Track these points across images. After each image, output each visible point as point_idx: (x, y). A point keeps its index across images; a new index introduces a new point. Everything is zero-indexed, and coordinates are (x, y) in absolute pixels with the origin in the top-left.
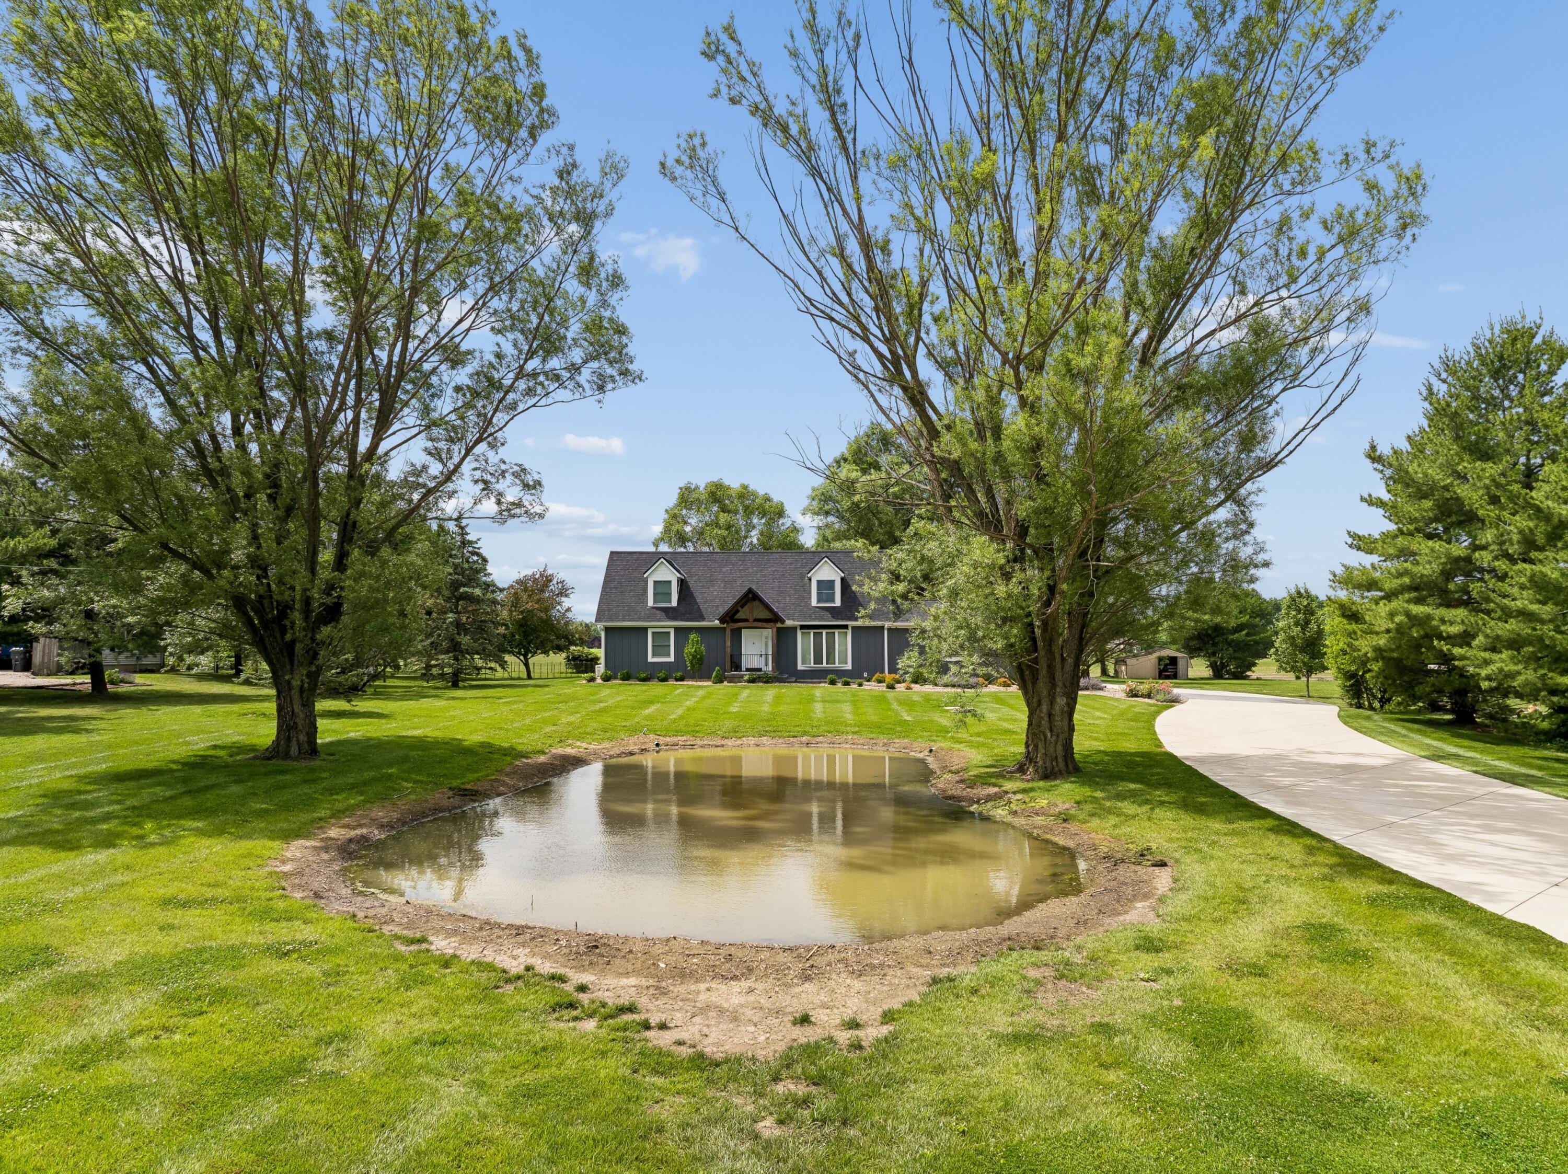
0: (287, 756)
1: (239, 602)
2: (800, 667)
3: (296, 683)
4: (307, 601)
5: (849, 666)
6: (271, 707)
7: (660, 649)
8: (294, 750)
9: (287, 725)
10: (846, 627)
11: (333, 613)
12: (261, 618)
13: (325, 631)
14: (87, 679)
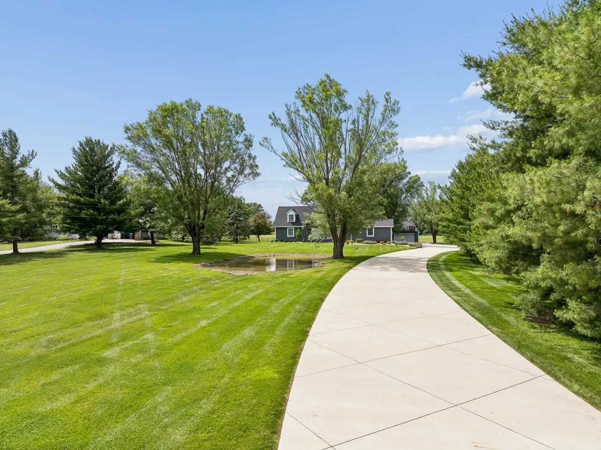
0: (195, 254)
1: (186, 225)
3: (196, 240)
4: (198, 225)
6: (192, 247)
7: (291, 233)
8: (196, 253)
9: (195, 248)
11: (203, 227)
12: (190, 228)
13: (201, 231)
14: (150, 241)
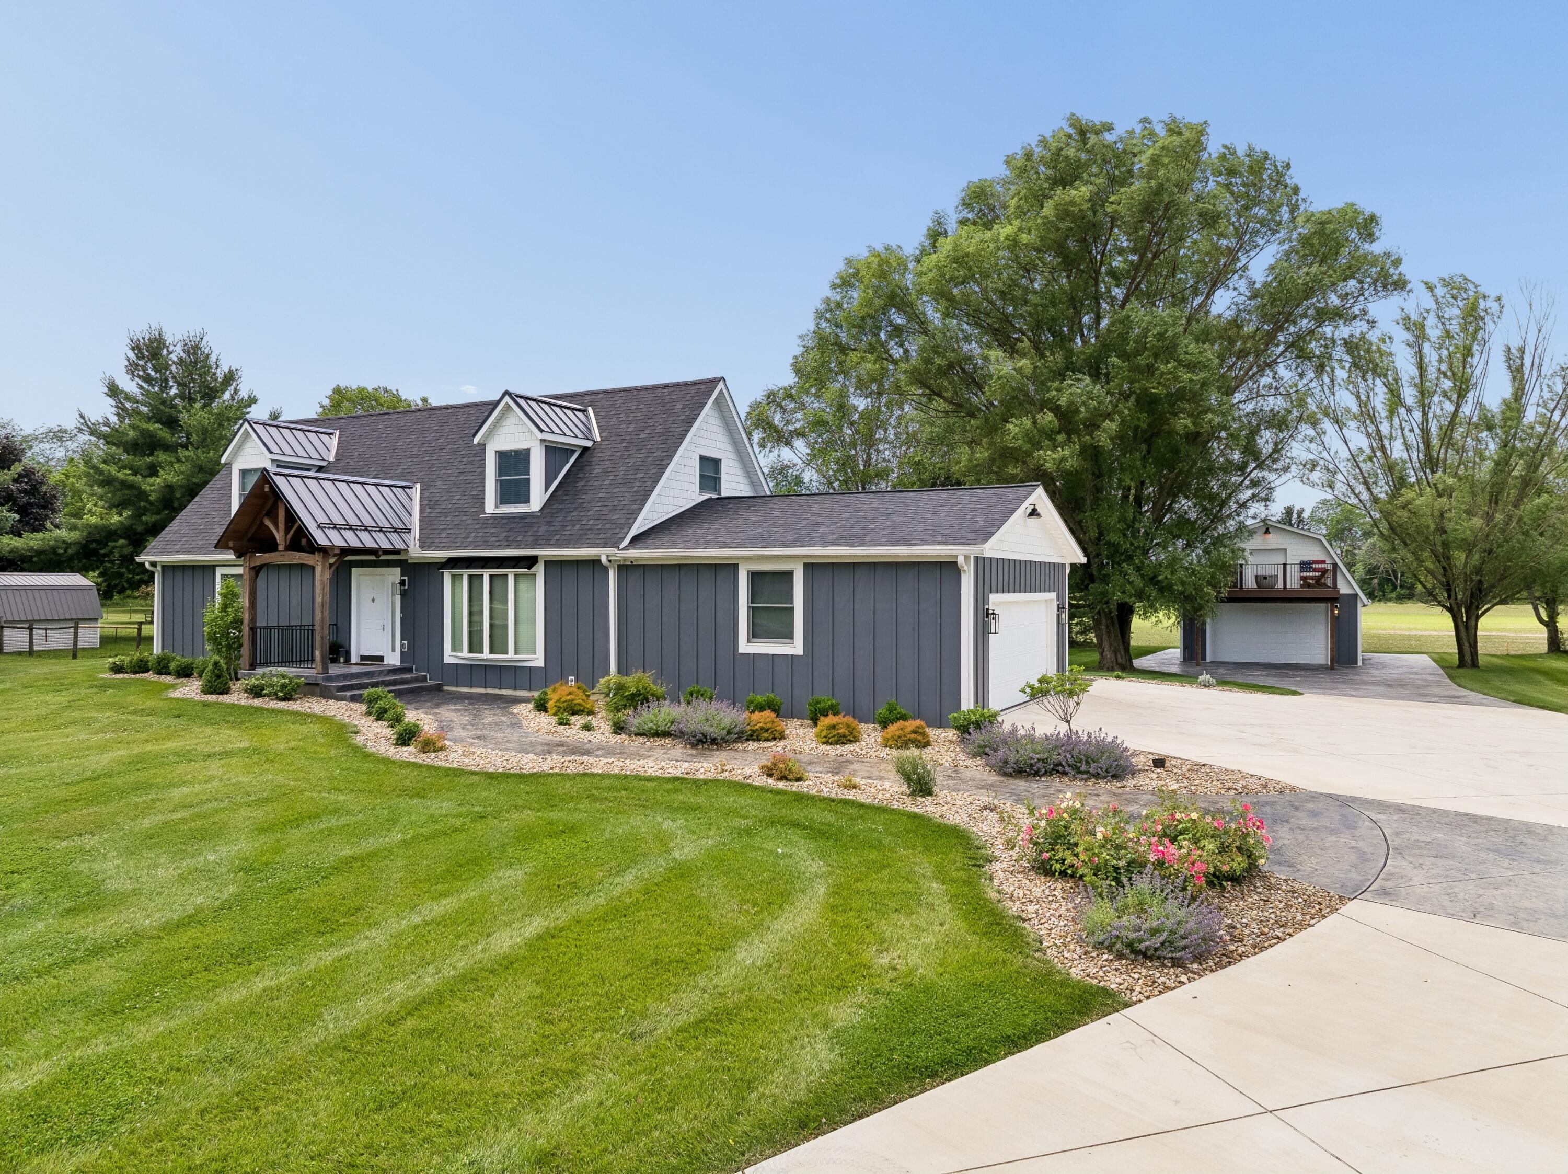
2: (449, 657)
5: (537, 660)
10: (531, 561)
